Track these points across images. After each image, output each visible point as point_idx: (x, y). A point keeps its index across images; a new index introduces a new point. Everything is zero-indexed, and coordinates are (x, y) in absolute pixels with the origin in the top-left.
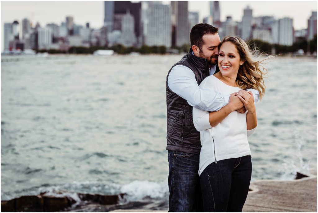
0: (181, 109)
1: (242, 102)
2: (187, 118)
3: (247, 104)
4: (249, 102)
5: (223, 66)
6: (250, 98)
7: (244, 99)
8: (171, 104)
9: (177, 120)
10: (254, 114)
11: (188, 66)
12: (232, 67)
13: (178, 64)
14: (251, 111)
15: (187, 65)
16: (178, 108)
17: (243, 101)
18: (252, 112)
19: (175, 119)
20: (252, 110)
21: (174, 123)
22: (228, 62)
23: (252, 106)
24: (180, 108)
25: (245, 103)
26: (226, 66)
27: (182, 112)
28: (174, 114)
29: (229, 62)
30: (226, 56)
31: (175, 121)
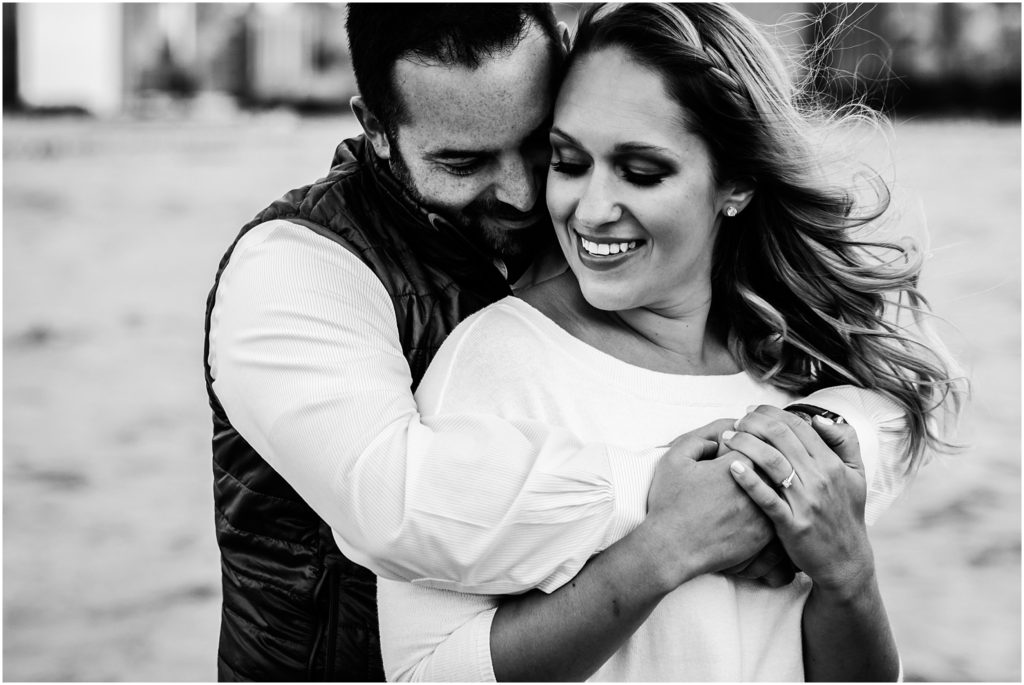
0: (299, 550)
1: (760, 510)
2: (341, 618)
3: (806, 532)
4: (816, 511)
5: (587, 245)
6: (834, 480)
7: (778, 489)
8: (230, 510)
9: (269, 630)
10: (863, 604)
11: (342, 235)
12: (656, 253)
13: (278, 212)
14: (833, 587)
15: (337, 220)
16: (281, 545)
17: (773, 506)
18: (848, 593)
19: (259, 620)
20: (844, 573)
21: (256, 655)
22: (615, 215)
23: (842, 549)
24: (297, 541)
25: (782, 520)
26: (609, 242)
27: (307, 571)
28: (254, 584)
29: (627, 214)
30: (600, 171)
31: (264, 634)
